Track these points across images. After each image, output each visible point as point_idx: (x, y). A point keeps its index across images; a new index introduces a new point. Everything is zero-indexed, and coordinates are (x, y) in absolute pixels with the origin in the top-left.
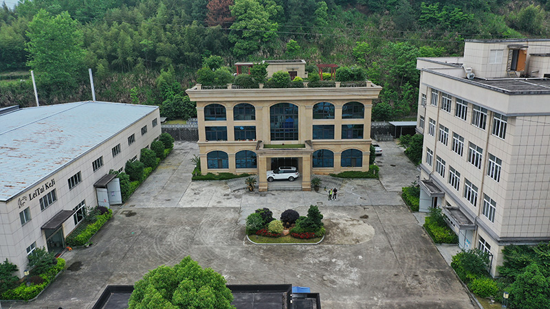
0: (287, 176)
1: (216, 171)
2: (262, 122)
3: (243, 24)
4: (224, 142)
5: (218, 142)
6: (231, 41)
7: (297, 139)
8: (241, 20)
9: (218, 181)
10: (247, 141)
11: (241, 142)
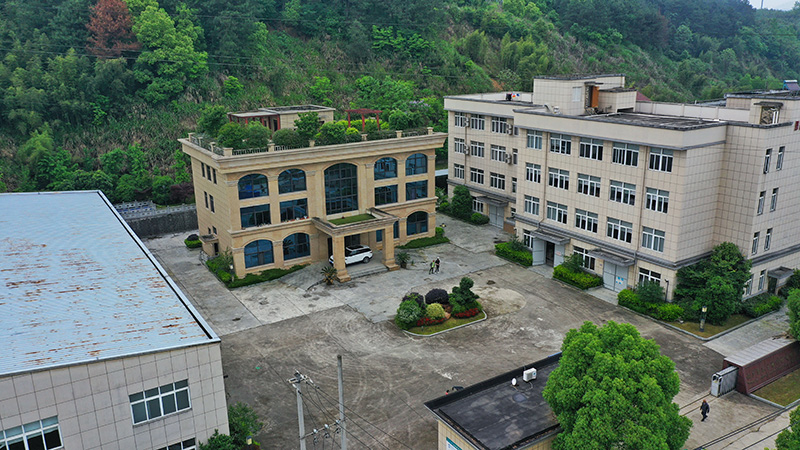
0: (360, 257)
1: (257, 270)
2: (315, 193)
3: (160, 54)
4: (267, 226)
5: (260, 228)
6: (141, 81)
7: (357, 209)
8: (156, 48)
9: (267, 283)
10: (298, 220)
11: (290, 222)
